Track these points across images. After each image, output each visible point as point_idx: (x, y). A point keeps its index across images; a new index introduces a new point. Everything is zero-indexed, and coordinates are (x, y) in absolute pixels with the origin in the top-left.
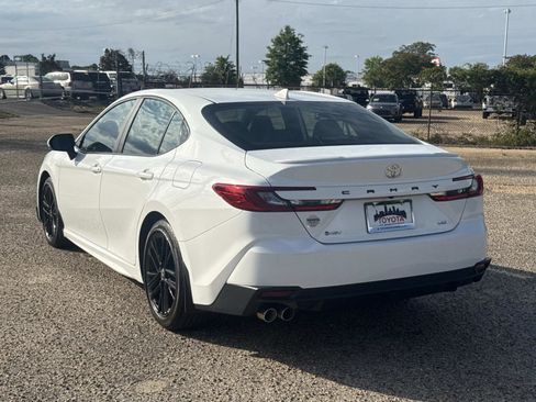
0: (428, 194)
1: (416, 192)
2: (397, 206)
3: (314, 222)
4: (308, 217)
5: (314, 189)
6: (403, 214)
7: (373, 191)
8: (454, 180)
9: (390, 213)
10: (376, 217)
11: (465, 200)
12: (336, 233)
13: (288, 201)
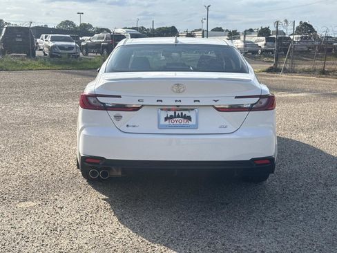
0: (213, 106)
1: (197, 103)
2: (184, 113)
3: (118, 118)
4: (114, 114)
5: (120, 97)
6: (189, 118)
7: (161, 101)
8: (236, 97)
9: (178, 116)
10: (166, 119)
11: (247, 112)
12: (134, 126)
13: (104, 104)
